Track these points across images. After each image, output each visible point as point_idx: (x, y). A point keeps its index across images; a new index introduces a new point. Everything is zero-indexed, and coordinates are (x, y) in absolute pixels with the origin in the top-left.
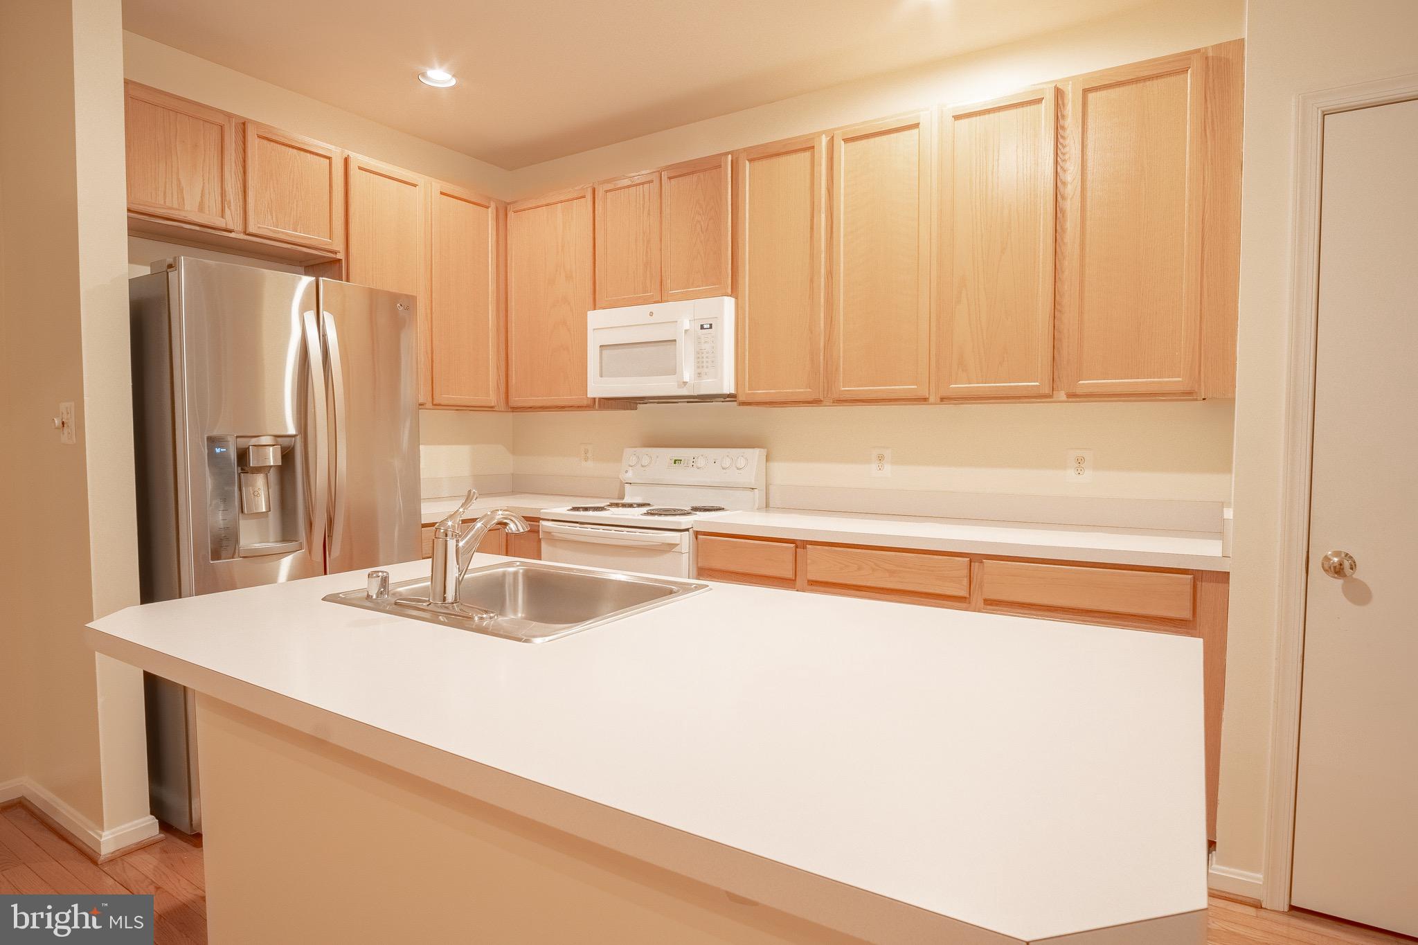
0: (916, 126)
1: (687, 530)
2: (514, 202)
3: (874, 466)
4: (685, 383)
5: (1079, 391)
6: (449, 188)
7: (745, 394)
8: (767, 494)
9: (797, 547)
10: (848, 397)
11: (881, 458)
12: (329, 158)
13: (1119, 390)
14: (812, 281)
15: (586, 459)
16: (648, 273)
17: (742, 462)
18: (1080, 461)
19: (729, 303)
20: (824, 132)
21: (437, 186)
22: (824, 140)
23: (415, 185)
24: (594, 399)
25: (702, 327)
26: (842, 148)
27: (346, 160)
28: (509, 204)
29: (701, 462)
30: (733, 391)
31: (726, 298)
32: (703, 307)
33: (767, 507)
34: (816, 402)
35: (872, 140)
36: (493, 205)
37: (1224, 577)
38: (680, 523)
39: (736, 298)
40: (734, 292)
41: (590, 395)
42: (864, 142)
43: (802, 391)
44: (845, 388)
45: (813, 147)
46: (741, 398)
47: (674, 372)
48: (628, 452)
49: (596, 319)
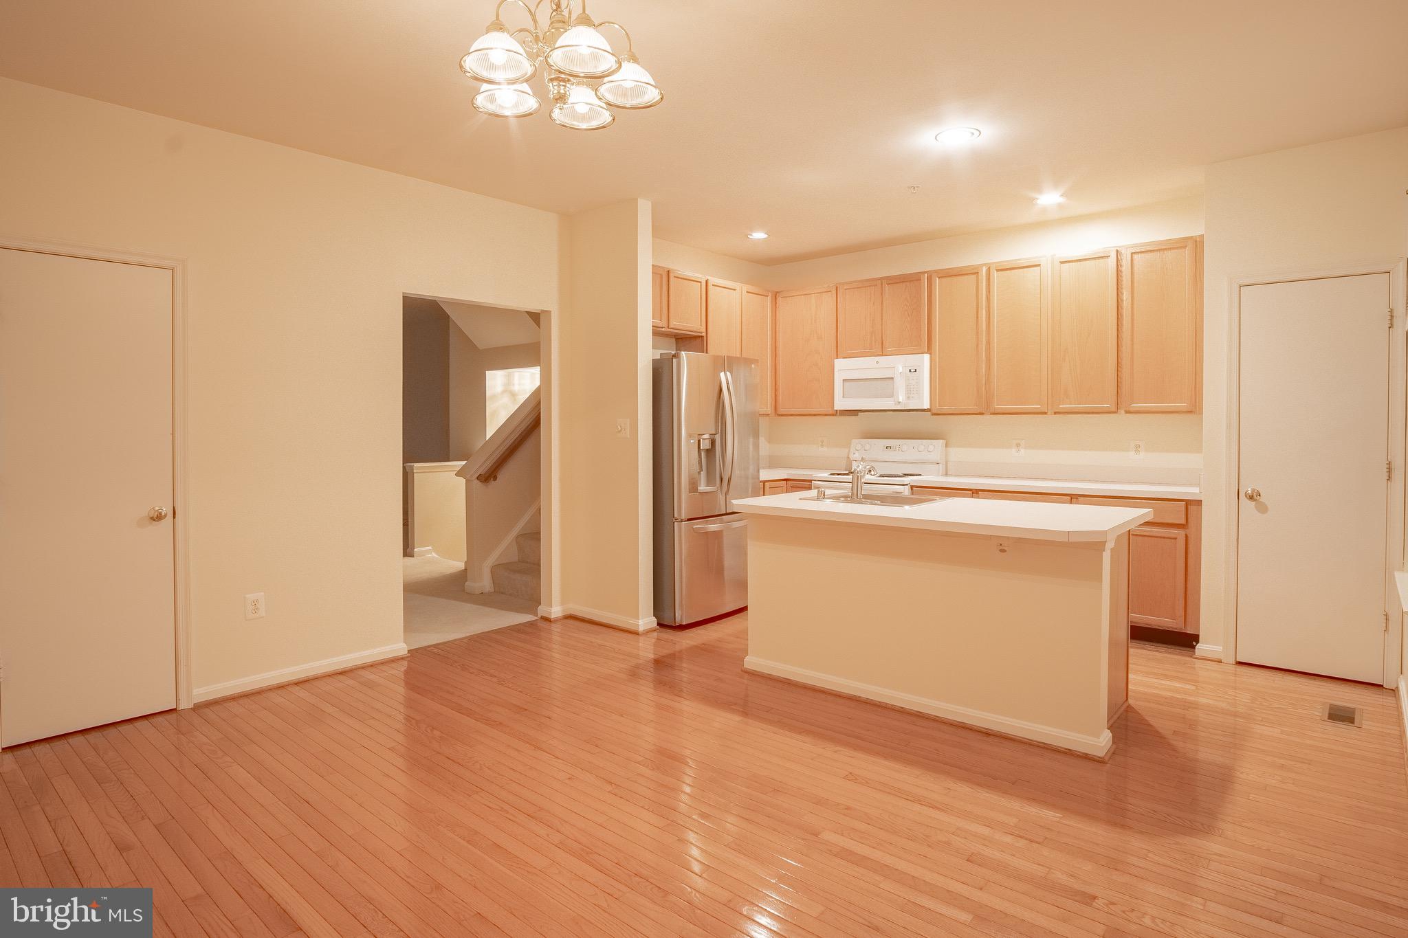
0: (1039, 265)
1: (907, 485)
2: (780, 292)
3: (1014, 450)
4: (900, 402)
5: (1132, 410)
6: (751, 288)
7: (937, 408)
8: (947, 466)
9: (973, 493)
10: (998, 411)
11: (1018, 445)
12: (700, 282)
13: (1154, 410)
14: (977, 346)
15: (822, 446)
16: (873, 338)
17: (931, 448)
18: (1137, 447)
19: (927, 357)
20: (985, 265)
21: (745, 288)
22: (984, 269)
23: (735, 290)
24: (837, 411)
25: (910, 371)
26: (995, 274)
27: (707, 282)
28: (777, 292)
29: (905, 448)
30: (929, 407)
31: (925, 355)
32: (912, 360)
33: (946, 474)
34: (981, 414)
35: (1013, 271)
36: (770, 294)
37: (1199, 503)
38: (903, 481)
39: (930, 354)
40: (929, 350)
41: (835, 409)
42: (1008, 272)
43: (972, 407)
44: (997, 406)
45: (978, 273)
46: (934, 412)
47: (892, 396)
48: (855, 441)
49: (839, 364)
